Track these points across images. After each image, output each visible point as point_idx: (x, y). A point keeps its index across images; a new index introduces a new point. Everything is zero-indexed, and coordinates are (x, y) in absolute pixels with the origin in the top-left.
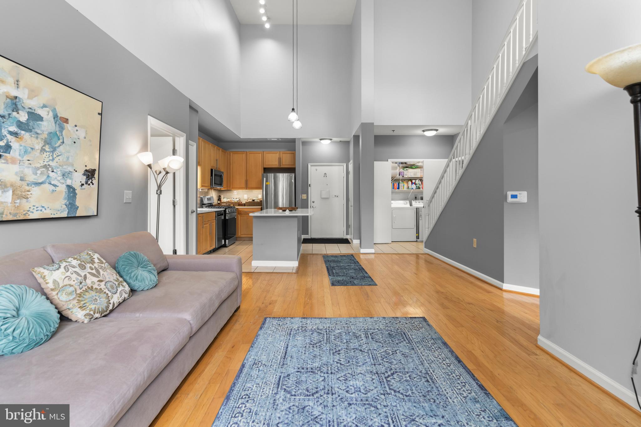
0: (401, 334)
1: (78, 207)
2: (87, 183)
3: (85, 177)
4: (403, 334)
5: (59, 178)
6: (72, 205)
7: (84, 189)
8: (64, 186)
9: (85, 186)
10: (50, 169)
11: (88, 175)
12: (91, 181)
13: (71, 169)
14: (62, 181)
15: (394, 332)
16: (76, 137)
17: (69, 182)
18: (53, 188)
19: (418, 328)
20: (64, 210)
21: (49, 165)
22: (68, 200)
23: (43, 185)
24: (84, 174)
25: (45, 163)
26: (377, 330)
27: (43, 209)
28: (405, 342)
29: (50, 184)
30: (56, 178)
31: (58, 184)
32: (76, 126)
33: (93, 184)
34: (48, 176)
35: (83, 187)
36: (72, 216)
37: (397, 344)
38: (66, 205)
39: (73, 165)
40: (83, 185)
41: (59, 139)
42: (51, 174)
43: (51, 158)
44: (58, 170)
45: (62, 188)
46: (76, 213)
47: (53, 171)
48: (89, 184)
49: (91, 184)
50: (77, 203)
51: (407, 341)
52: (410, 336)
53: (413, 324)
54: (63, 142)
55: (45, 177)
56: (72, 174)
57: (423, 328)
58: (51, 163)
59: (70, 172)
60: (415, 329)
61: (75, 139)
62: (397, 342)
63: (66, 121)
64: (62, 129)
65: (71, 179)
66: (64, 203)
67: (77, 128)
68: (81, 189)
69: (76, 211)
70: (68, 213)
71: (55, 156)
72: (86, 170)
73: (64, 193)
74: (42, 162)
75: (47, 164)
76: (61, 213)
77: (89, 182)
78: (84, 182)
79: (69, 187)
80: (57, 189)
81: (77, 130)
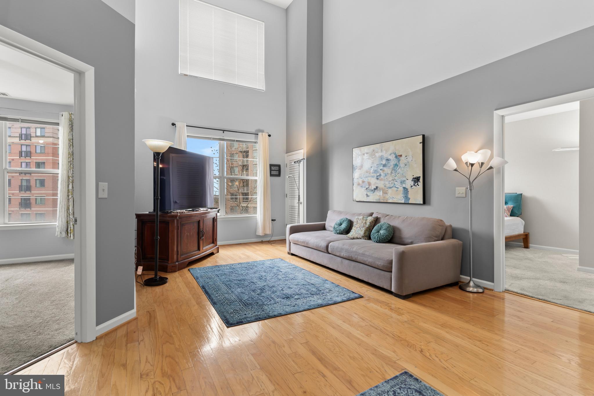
0: (248, 305)
1: (410, 198)
2: (414, 185)
3: (413, 182)
4: (247, 305)
5: (399, 184)
6: (406, 197)
7: (413, 188)
8: (402, 188)
9: (413, 187)
10: (395, 181)
11: (415, 180)
12: (417, 183)
13: (404, 179)
14: (401, 185)
15: (254, 305)
16: (407, 162)
17: (404, 186)
18: (396, 189)
19: (235, 313)
20: (402, 199)
21: (394, 179)
22: (404, 195)
23: (392, 188)
24: (412, 181)
25: (393, 178)
26: (268, 304)
27: (393, 199)
28: (244, 300)
29: (396, 187)
30: (398, 184)
31: (399, 187)
32: (406, 156)
33: (418, 185)
34: (394, 184)
35: (412, 187)
36: (407, 202)
37: (249, 298)
38: (403, 197)
39: (405, 177)
40: (412, 186)
41: (398, 166)
42: (396, 183)
43: (395, 176)
44: (399, 180)
45: (401, 189)
46: (409, 201)
47: (396, 181)
48: (416, 186)
49: (417, 185)
50: (409, 196)
51: (243, 301)
52: (241, 304)
53: (239, 315)
54: (400, 167)
55: (393, 184)
56: (405, 182)
57: (230, 313)
58: (395, 178)
59: (404, 181)
60: (237, 311)
61: (406, 163)
62: (249, 299)
63: (401, 156)
64: (399, 161)
65: (405, 184)
66: (402, 196)
67: (406, 157)
68: (411, 189)
69: (409, 200)
70: (405, 201)
71: (397, 174)
72: (413, 178)
73: (402, 191)
74: (391, 178)
75: (394, 178)
76: (401, 201)
77: (416, 185)
78: (412, 185)
79: (404, 188)
80: (399, 189)
81: (407, 158)
